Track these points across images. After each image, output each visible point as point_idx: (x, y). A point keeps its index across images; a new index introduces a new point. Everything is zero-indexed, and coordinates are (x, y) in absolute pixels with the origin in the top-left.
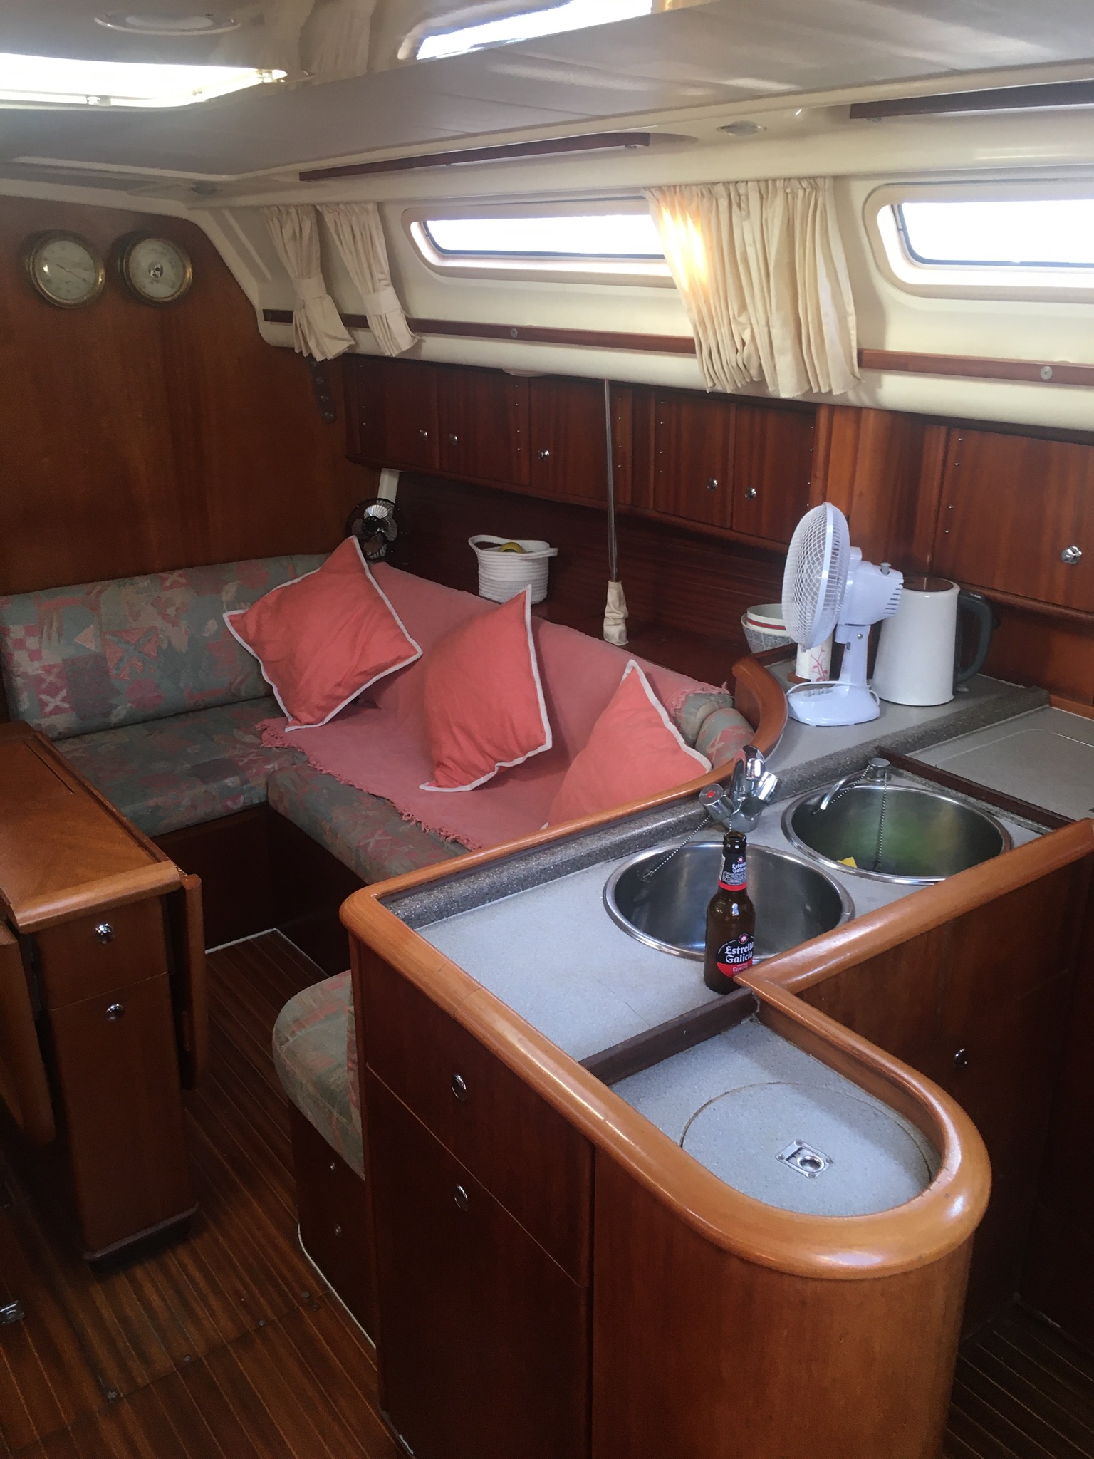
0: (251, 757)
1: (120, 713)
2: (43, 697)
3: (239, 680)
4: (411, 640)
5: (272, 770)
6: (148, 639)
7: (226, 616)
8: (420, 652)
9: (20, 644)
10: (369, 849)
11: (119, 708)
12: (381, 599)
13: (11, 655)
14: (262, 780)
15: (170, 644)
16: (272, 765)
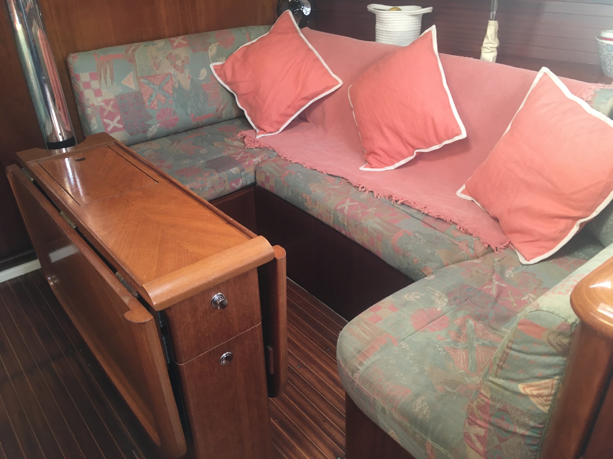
0: (242, 154)
1: (153, 130)
2: (106, 120)
3: (221, 108)
4: (334, 76)
5: (257, 162)
6: (167, 81)
7: (212, 66)
8: (341, 82)
9: (87, 85)
10: (346, 212)
11: (153, 127)
12: (310, 50)
13: (82, 93)
14: (252, 169)
15: (180, 86)
16: (257, 159)
